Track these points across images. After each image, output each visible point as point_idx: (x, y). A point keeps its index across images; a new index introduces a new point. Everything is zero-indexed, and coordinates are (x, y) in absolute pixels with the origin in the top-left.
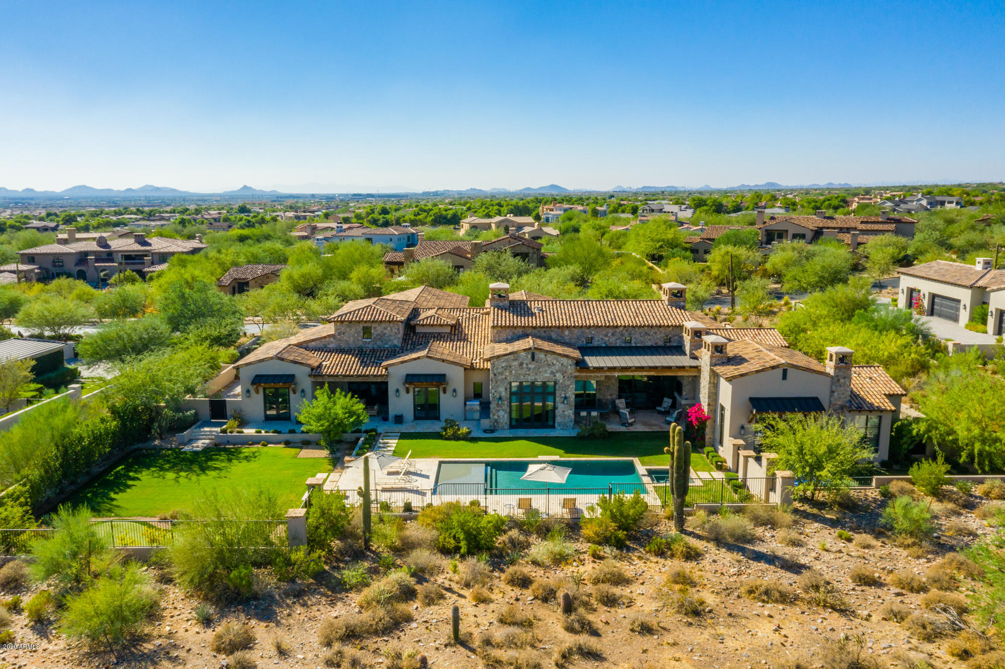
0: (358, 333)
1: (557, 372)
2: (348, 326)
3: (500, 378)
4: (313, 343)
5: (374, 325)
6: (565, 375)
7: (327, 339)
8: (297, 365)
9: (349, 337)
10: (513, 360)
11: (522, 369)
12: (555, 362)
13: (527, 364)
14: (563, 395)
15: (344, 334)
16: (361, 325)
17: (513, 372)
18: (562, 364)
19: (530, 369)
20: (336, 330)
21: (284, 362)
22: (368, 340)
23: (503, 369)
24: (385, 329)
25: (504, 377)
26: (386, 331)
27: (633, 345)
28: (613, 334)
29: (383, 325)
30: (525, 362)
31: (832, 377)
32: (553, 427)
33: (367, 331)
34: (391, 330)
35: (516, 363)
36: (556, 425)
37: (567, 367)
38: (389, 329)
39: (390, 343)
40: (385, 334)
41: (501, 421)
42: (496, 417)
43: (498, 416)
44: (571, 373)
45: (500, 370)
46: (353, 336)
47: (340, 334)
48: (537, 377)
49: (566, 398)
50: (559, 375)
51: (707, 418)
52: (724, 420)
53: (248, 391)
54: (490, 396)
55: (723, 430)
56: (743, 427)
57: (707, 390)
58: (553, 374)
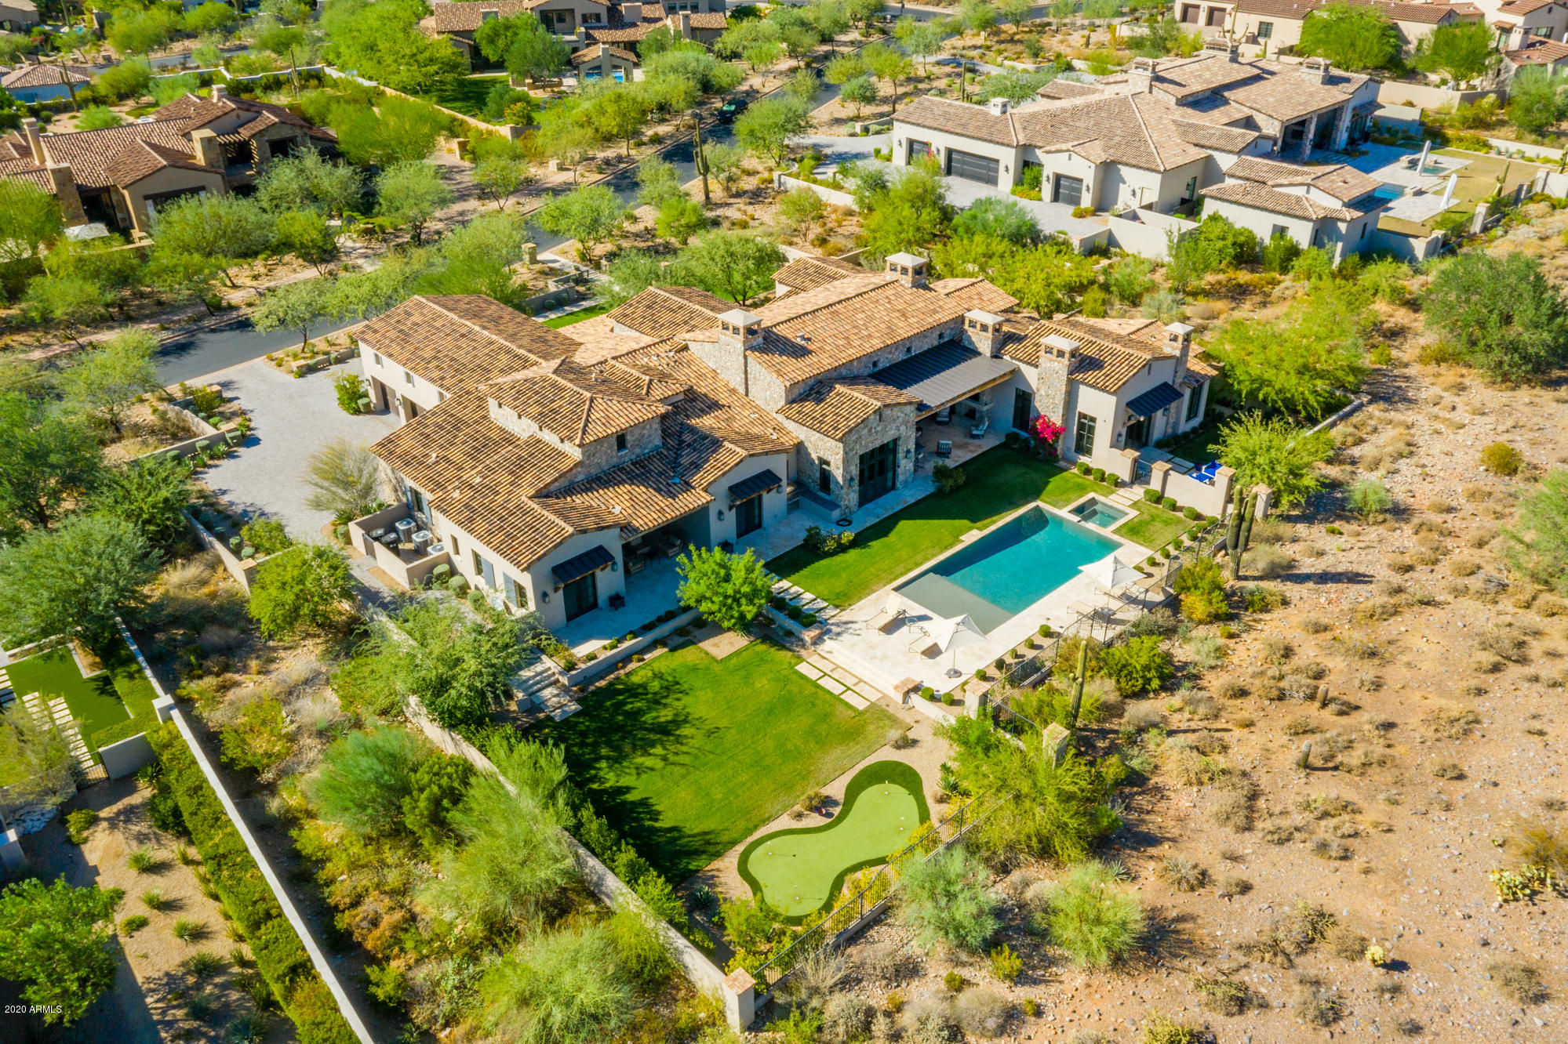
0: (611, 447)
1: (901, 426)
2: (598, 443)
3: (852, 456)
5: (631, 431)
6: (908, 426)
7: (574, 471)
8: (605, 532)
9: (602, 458)
10: (864, 429)
11: (871, 435)
12: (899, 415)
14: (905, 450)
15: (594, 456)
16: (615, 435)
17: (863, 442)
18: (906, 416)
19: (877, 432)
20: (583, 452)
21: (587, 535)
22: (625, 452)
23: (854, 443)
24: (644, 429)
25: (855, 452)
26: (644, 432)
28: (896, 349)
30: (874, 426)
32: (894, 489)
33: (621, 441)
34: (651, 428)
35: (866, 431)
36: (898, 485)
37: (910, 417)
38: (648, 428)
40: (644, 436)
42: (846, 502)
43: (849, 500)
44: (913, 423)
45: (851, 446)
46: (606, 454)
47: (589, 458)
48: (884, 439)
49: (908, 451)
50: (903, 428)
51: (1062, 430)
52: (1091, 430)
53: (545, 595)
54: (840, 480)
55: (1090, 440)
56: (1120, 435)
57: (1060, 398)
58: (898, 429)
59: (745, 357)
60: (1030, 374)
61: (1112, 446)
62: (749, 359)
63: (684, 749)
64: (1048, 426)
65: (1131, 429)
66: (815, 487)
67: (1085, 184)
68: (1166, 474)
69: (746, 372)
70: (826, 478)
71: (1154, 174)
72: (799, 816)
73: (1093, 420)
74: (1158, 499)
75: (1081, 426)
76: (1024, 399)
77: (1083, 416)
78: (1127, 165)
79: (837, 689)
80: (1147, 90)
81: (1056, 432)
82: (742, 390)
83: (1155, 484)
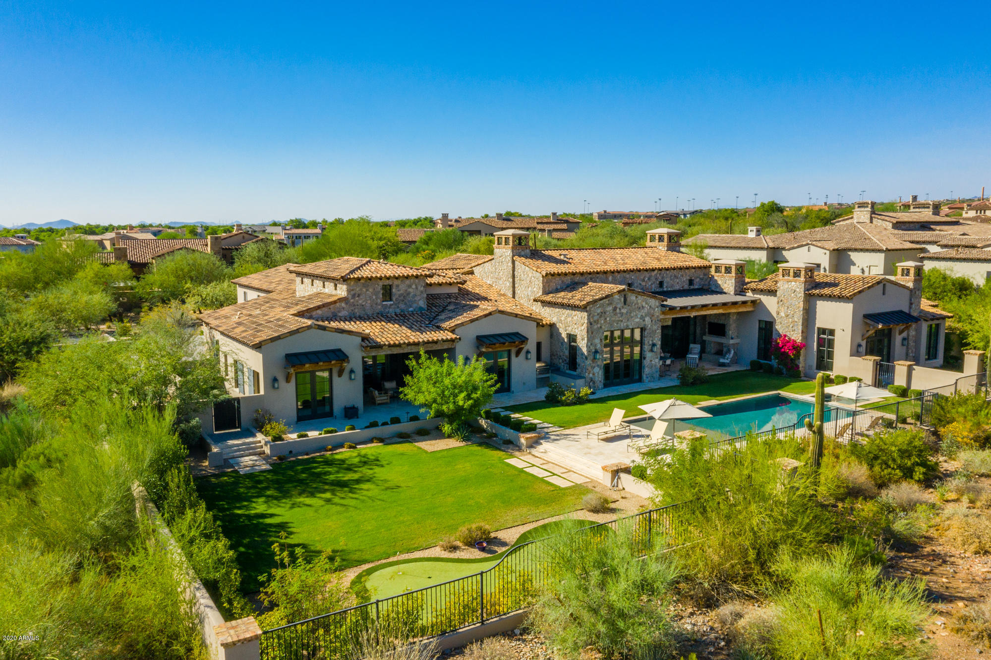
0: (376, 294)
1: (646, 316)
2: (364, 285)
3: (596, 327)
4: (319, 312)
5: (396, 282)
6: (653, 318)
7: (338, 305)
8: (345, 336)
9: (366, 301)
10: (608, 305)
11: (616, 314)
12: (644, 304)
13: (620, 309)
14: (651, 342)
15: (359, 296)
16: (381, 283)
17: (608, 319)
18: (650, 307)
19: (622, 314)
20: (349, 291)
21: (326, 332)
22: (389, 303)
23: (598, 317)
24: (410, 286)
25: (599, 326)
26: (410, 290)
27: (665, 289)
28: (649, 279)
29: (408, 282)
30: (619, 306)
31: (911, 290)
32: (640, 380)
33: (387, 292)
34: (417, 288)
35: (610, 308)
36: (644, 377)
37: (654, 310)
38: (414, 286)
39: (415, 305)
40: (409, 294)
41: (596, 379)
42: (591, 375)
43: (594, 374)
44: (658, 316)
45: (596, 318)
46: (371, 298)
47: (354, 296)
48: (629, 323)
49: (654, 345)
50: (647, 319)
51: (803, 345)
52: (831, 344)
53: (275, 380)
54: (585, 350)
55: (830, 355)
56: (859, 346)
57: (798, 317)
58: (642, 318)
59: (513, 262)
60: (769, 302)
61: (851, 355)
62: (517, 263)
63: (354, 496)
64: (788, 342)
65: (869, 340)
66: (563, 366)
67: (822, 267)
68: (910, 370)
69: (514, 276)
70: (574, 351)
71: (878, 254)
72: (454, 548)
73: (832, 332)
74: (904, 393)
75: (821, 342)
76: (767, 328)
77: (822, 331)
78: (856, 250)
79: (540, 474)
80: (868, 221)
81: (796, 348)
82: (510, 294)
83: (900, 380)
